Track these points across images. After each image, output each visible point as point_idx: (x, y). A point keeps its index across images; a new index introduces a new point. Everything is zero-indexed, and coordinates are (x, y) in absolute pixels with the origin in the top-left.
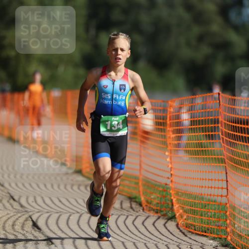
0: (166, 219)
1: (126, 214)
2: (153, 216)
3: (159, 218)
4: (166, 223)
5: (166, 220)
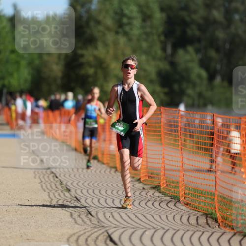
0: (242, 235)
2: (229, 232)
3: (235, 234)
5: (242, 237)
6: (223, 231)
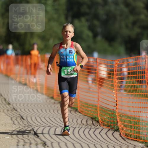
0: (114, 130)
1: (90, 128)
3: (109, 130)
4: (113, 133)
6: (102, 128)
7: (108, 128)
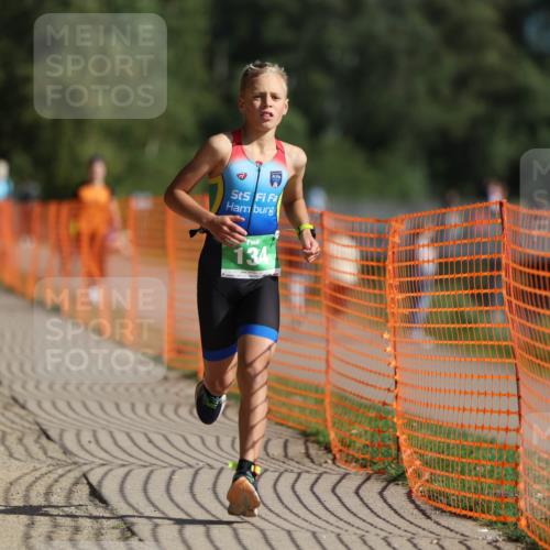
0: (385, 480)
1: (296, 470)
2: (356, 474)
3: (368, 479)
4: (384, 489)
5: (384, 484)
6: (342, 471)
7: (364, 473)
